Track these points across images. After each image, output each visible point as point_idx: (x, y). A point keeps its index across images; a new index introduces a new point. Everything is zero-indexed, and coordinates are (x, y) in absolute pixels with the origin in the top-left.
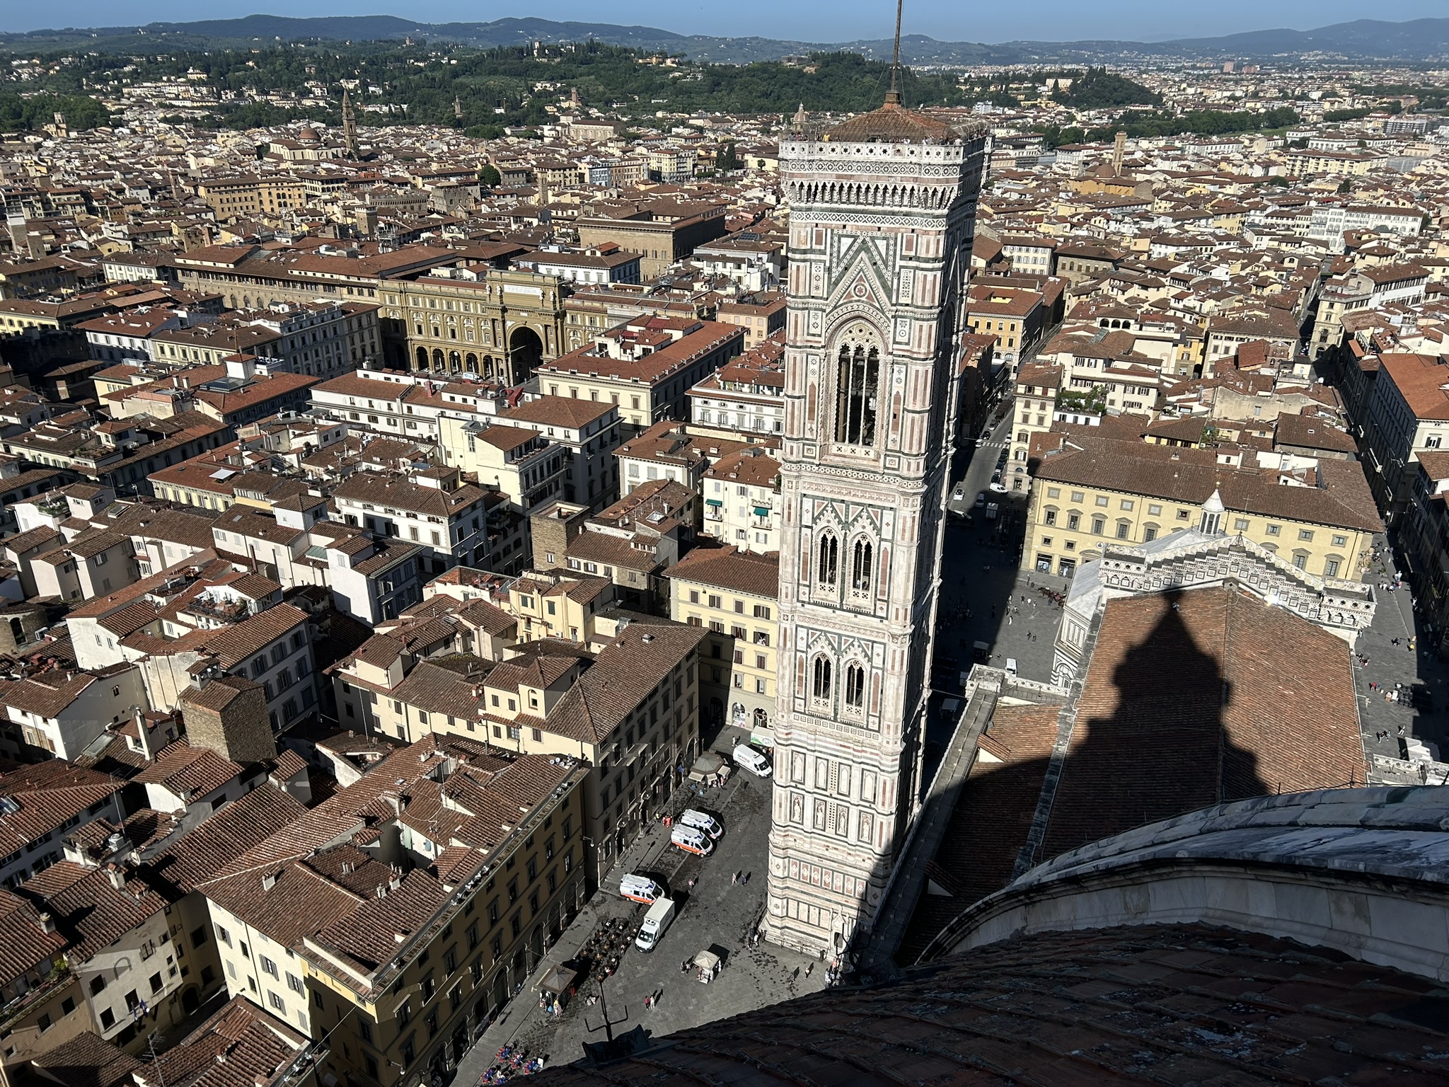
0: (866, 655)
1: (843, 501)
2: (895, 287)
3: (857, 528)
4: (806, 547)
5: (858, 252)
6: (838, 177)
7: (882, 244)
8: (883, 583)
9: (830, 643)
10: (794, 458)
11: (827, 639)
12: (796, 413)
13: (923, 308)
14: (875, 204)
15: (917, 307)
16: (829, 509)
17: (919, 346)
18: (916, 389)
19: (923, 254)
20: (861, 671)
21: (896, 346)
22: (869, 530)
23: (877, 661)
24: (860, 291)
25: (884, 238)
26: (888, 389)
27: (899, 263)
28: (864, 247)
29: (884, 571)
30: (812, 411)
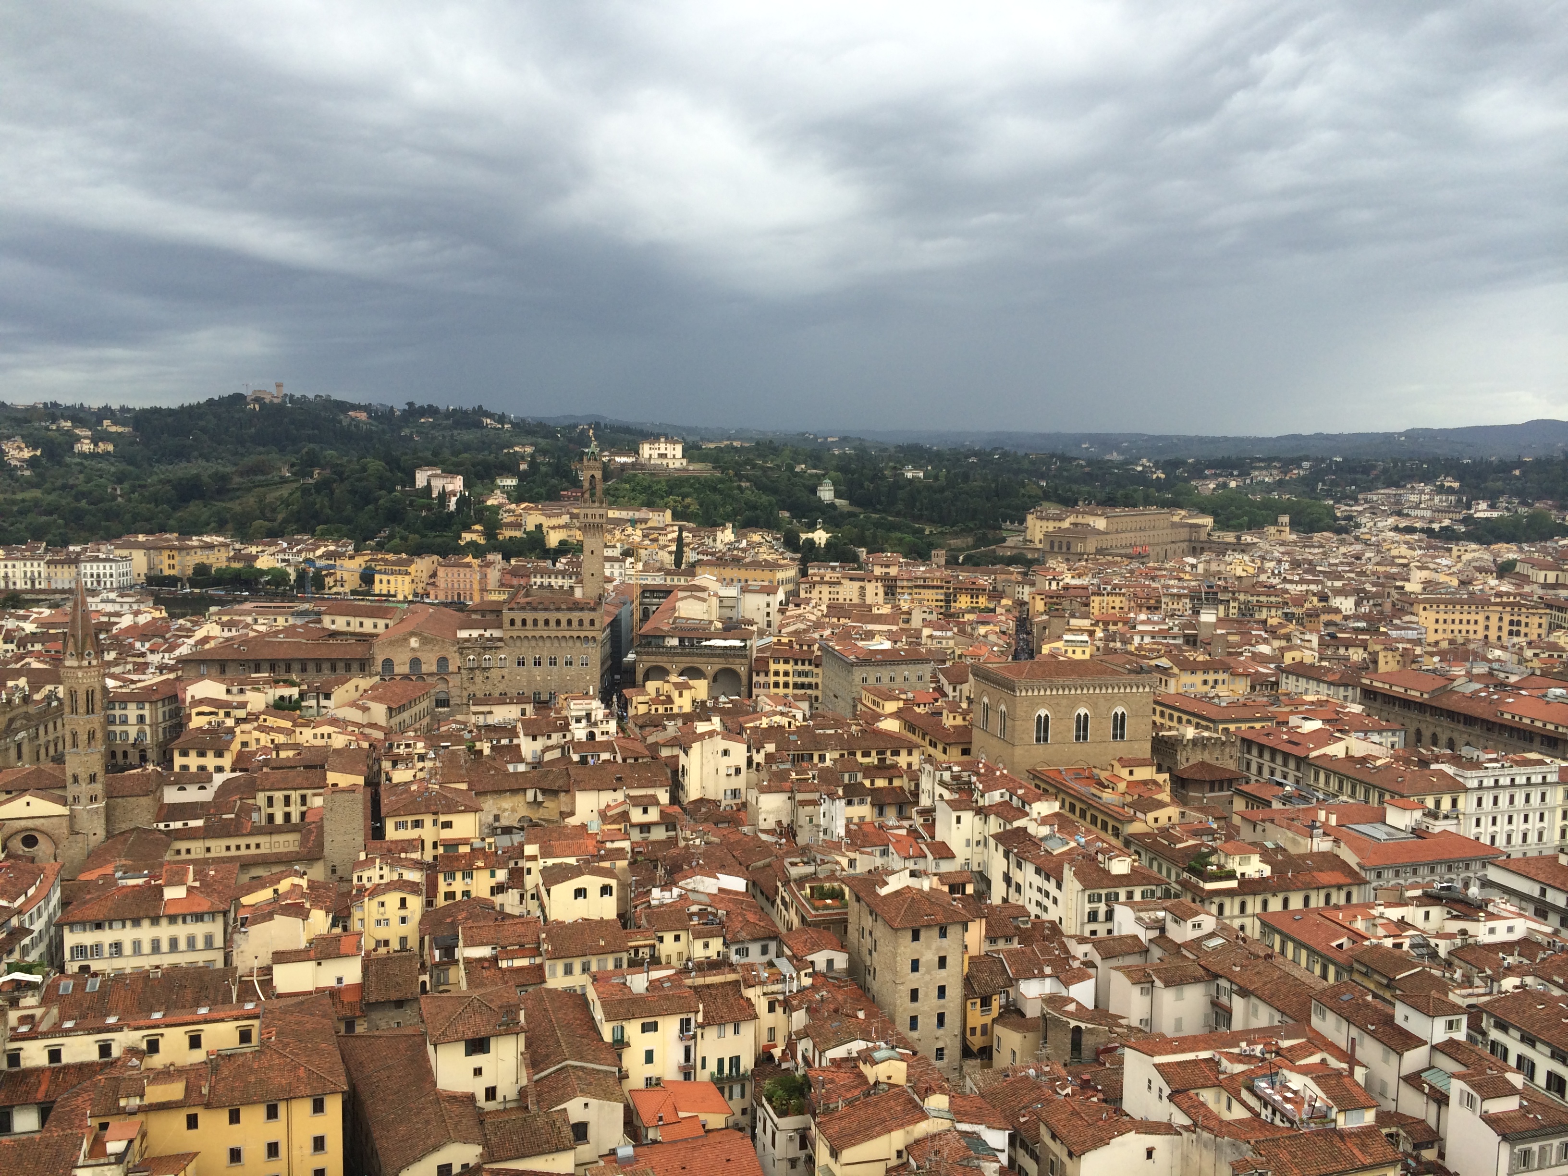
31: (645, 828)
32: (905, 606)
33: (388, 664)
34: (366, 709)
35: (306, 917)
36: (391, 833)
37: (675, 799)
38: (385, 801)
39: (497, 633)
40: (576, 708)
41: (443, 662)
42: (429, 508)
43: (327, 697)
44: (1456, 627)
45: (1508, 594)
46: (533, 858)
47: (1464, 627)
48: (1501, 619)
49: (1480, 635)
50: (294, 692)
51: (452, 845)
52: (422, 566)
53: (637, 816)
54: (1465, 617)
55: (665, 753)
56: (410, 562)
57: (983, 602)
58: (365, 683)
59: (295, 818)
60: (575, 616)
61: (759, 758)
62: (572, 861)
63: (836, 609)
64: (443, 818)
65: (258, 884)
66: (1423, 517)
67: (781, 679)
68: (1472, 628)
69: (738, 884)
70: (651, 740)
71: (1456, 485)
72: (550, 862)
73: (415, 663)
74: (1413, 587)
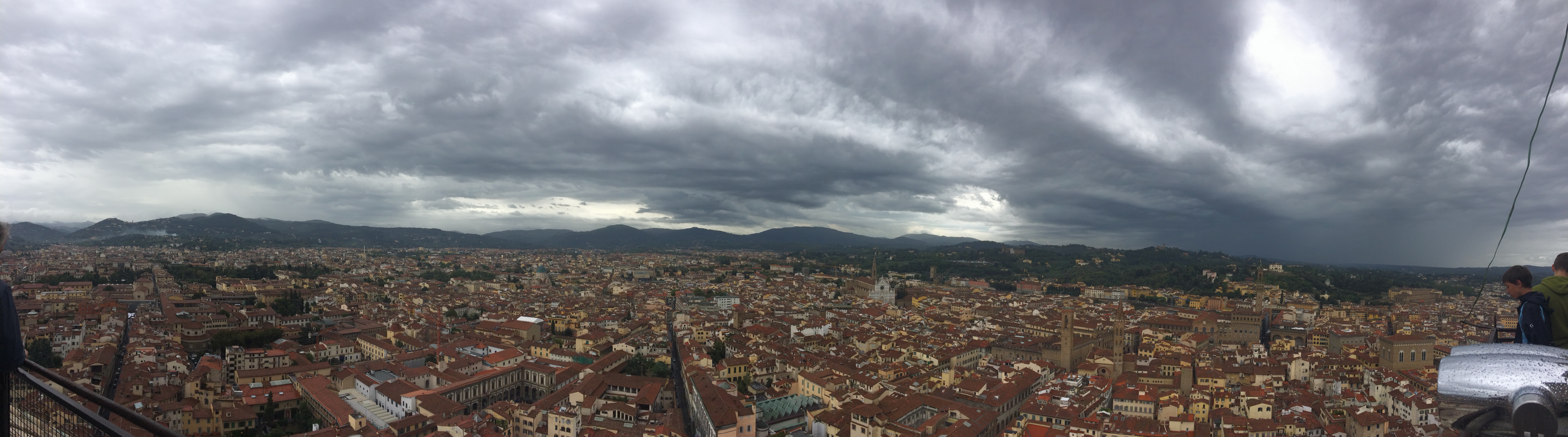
31: (1278, 388)
32: (1354, 318)
33: (1197, 328)
34: (1190, 342)
35: (1178, 407)
36: (1199, 383)
37: (1286, 380)
38: (1198, 372)
39: (1229, 322)
40: (1255, 347)
41: (1212, 329)
42: (1206, 282)
43: (1179, 337)
46: (1243, 396)
50: (1170, 335)
51: (1218, 389)
52: (1203, 299)
53: (1275, 384)
55: (1283, 363)
56: (1200, 298)
57: (1377, 317)
58: (1190, 334)
59: (1171, 374)
60: (1254, 317)
61: (1313, 367)
62: (1257, 398)
63: (1332, 319)
64: (1215, 380)
65: (1164, 394)
67: (1316, 341)
69: (1308, 409)
70: (1278, 359)
72: (1249, 398)
73: (1204, 329)
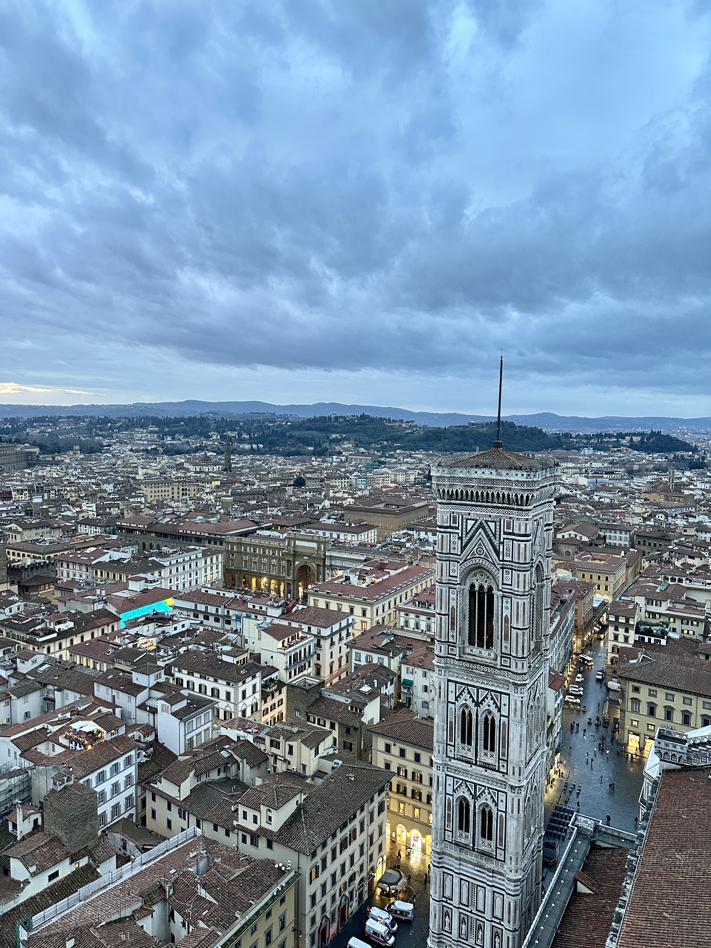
0: (494, 801)
1: (474, 686)
2: (501, 550)
3: (484, 707)
4: (451, 718)
5: (477, 529)
6: (465, 486)
7: (492, 525)
8: (504, 747)
9: (469, 790)
10: (442, 654)
11: (467, 786)
12: (443, 625)
13: (518, 563)
14: (487, 502)
15: (515, 563)
16: (466, 691)
17: (518, 587)
18: (518, 614)
19: (516, 531)
20: (490, 813)
21: (504, 586)
22: (493, 708)
23: (502, 807)
24: (480, 551)
25: (493, 522)
26: (500, 612)
27: (503, 536)
28: (481, 526)
29: (504, 738)
30: (453, 624)
44: (160, 494)
45: (181, 477)
47: (163, 494)
48: (178, 488)
49: (170, 496)
54: (163, 489)
66: (143, 444)
68: (166, 494)
71: (157, 429)
74: (140, 477)
